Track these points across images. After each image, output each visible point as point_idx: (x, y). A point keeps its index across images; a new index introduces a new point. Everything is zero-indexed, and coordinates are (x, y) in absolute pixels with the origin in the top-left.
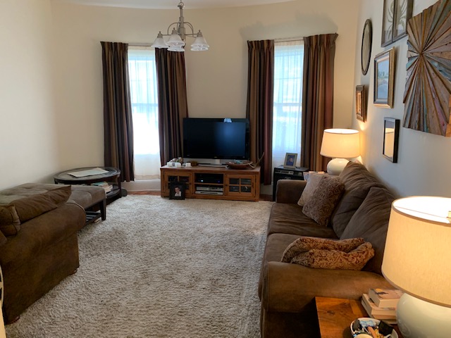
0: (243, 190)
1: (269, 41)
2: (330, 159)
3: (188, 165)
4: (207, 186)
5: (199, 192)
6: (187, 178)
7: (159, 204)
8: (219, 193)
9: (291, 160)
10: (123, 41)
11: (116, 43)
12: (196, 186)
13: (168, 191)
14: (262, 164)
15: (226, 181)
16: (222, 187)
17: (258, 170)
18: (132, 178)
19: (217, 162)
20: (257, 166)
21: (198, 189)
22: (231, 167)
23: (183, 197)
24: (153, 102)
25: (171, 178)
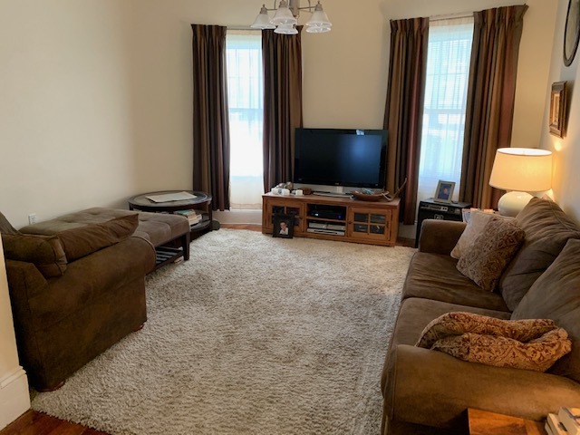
0: (374, 230)
1: (421, 20)
2: (504, 192)
3: (299, 193)
4: (323, 222)
5: (312, 230)
6: (296, 210)
7: (259, 243)
8: (339, 233)
9: (446, 191)
10: (220, 24)
11: (210, 27)
12: (309, 221)
13: (272, 226)
14: (402, 196)
15: (350, 217)
16: (343, 224)
17: (396, 203)
18: (227, 206)
19: (339, 190)
20: (395, 198)
21: (311, 225)
22: (357, 197)
23: (290, 236)
24: (257, 107)
25: (276, 209)
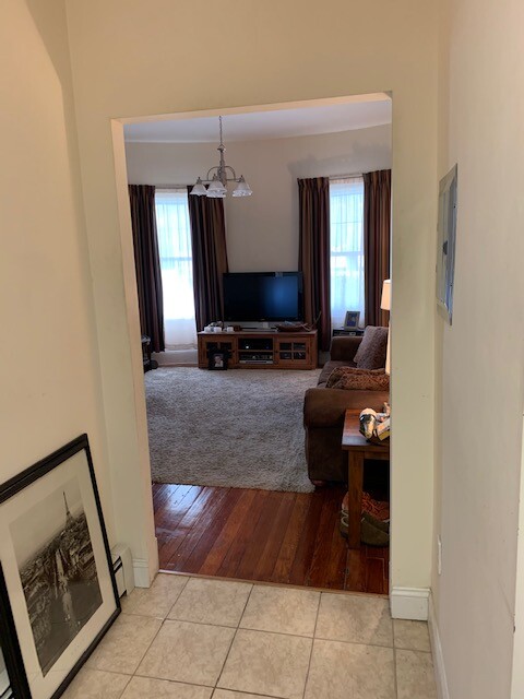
0: (297, 357)
1: (322, 179)
3: (230, 330)
4: (253, 354)
5: (244, 361)
6: (229, 345)
7: (198, 376)
8: (268, 362)
9: (353, 319)
10: (149, 184)
11: (141, 186)
12: (241, 353)
13: (207, 361)
14: (318, 326)
15: (277, 347)
16: (271, 354)
17: (314, 332)
18: (162, 347)
19: (265, 325)
20: (313, 329)
21: (243, 357)
22: (281, 329)
24: (186, 255)
25: (210, 345)
